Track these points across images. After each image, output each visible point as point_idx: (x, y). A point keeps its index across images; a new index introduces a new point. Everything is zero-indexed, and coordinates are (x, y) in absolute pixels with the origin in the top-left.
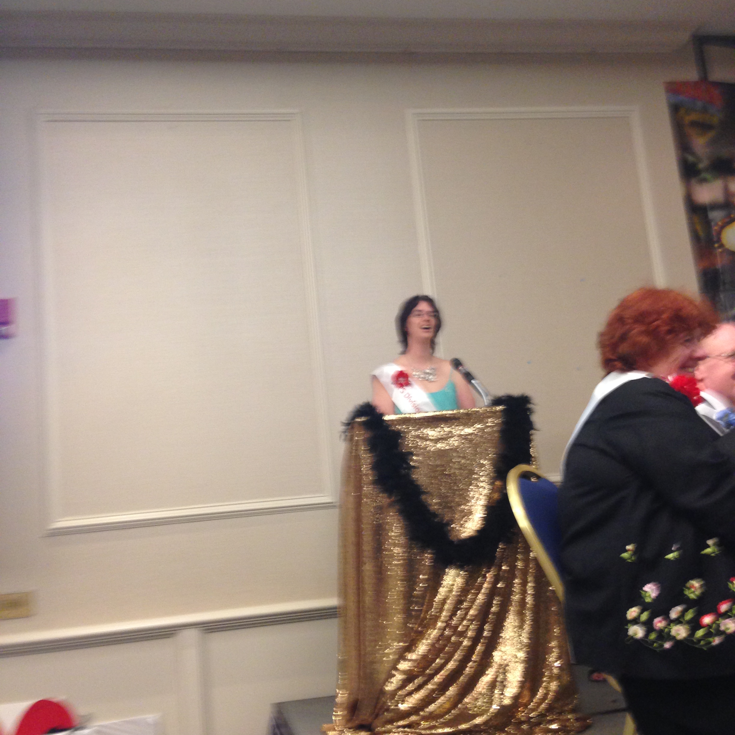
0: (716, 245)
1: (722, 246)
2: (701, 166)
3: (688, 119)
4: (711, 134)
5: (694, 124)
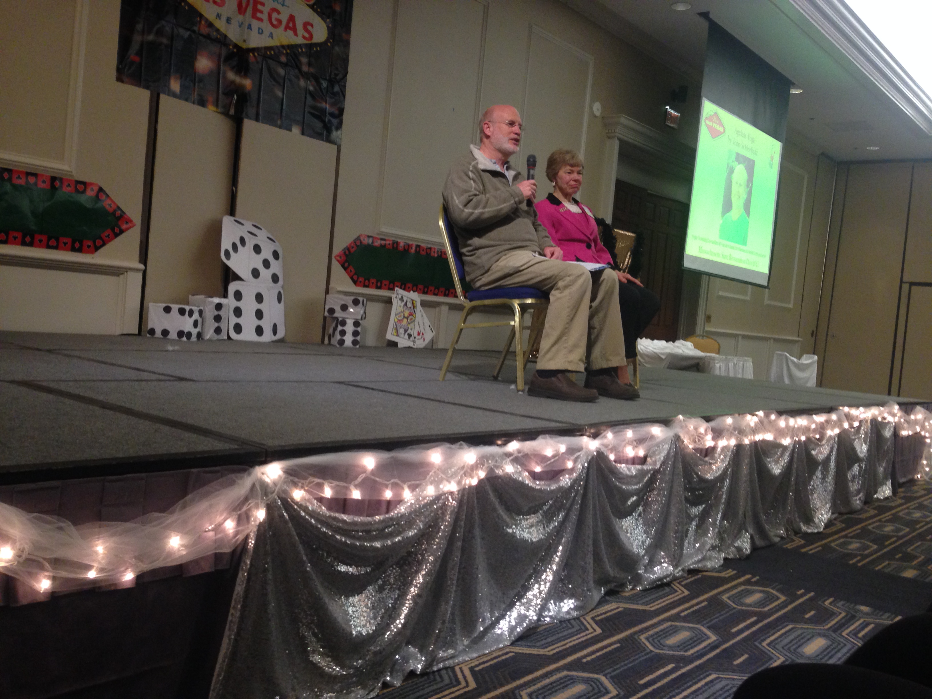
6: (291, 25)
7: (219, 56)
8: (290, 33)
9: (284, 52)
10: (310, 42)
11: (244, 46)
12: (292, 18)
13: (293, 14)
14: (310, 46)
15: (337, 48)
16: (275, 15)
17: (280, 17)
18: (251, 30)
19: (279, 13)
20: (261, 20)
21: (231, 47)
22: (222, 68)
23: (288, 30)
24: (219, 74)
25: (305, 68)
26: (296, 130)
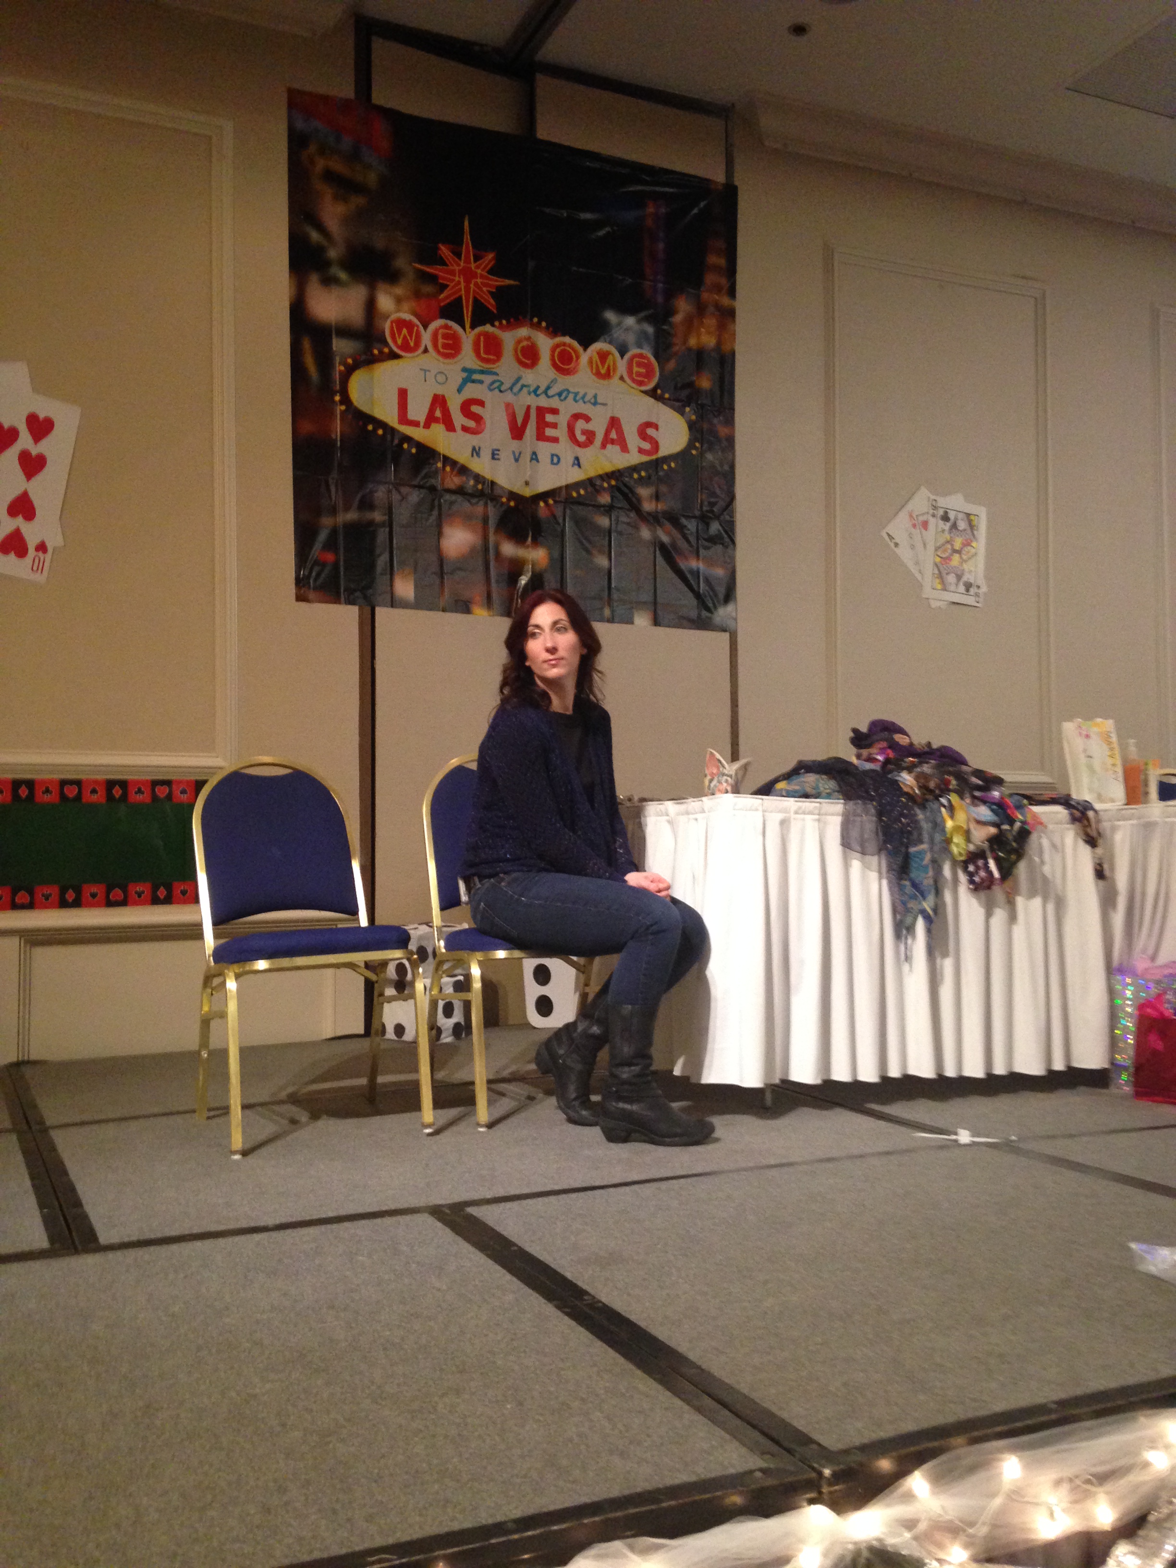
0: (337, 398)
1: (346, 399)
2: (332, 254)
3: (321, 164)
4: (359, 201)
5: (329, 176)
6: (613, 435)
7: (485, 520)
8: (613, 450)
9: (606, 485)
10: (654, 457)
11: (527, 492)
12: (614, 423)
13: (617, 415)
14: (657, 464)
15: (709, 456)
16: (580, 425)
17: (589, 426)
18: (538, 461)
19: (587, 419)
20: (555, 440)
21: (504, 500)
22: (492, 538)
23: (609, 446)
24: (486, 549)
25: (648, 506)
26: (642, 620)
